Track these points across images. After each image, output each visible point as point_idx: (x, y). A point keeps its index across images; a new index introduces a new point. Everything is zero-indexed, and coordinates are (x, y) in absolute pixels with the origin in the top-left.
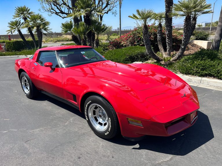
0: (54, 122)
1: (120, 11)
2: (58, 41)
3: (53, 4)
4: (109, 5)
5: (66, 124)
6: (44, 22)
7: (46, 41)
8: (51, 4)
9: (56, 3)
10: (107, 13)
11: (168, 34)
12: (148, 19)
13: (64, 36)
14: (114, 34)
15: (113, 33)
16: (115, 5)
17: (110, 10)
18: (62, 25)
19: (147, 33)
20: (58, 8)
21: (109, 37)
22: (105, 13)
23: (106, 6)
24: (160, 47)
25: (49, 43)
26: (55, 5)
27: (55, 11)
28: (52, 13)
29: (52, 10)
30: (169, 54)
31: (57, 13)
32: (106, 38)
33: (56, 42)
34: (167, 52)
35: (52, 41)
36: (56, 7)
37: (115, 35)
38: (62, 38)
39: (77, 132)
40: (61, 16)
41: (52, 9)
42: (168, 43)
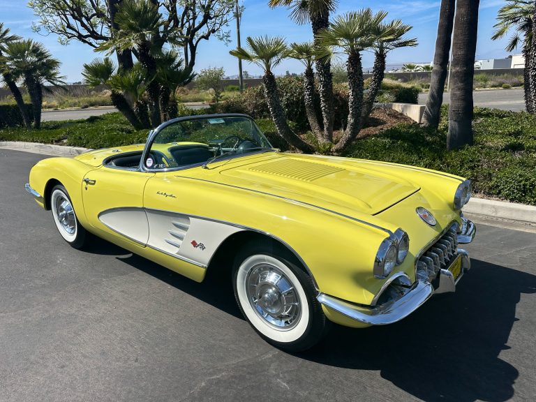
0: (27, 296)
1: (239, 32)
2: (92, 105)
3: (71, 15)
4: (211, 19)
5: (53, 299)
6: (45, 61)
7: (61, 104)
8: (65, 15)
9: (78, 13)
10: (206, 37)
11: (323, 92)
12: (274, 59)
13: (106, 93)
14: (230, 86)
15: (227, 85)
16: (224, 20)
17: (213, 31)
18: (84, 69)
19: (273, 91)
20: (83, 25)
21: (217, 94)
22: (203, 37)
23: (204, 22)
24: (312, 121)
25: (68, 109)
26: (75, 18)
27: (78, 32)
28: (69, 38)
29: (69, 31)
30: (330, 137)
31: (81, 37)
32: (211, 97)
33: (86, 107)
34: (326, 132)
35: (75, 105)
36: (79, 23)
37: (233, 89)
38: (102, 99)
39: (72, 315)
40: (94, 44)
41: (69, 26)
42: (326, 112)
